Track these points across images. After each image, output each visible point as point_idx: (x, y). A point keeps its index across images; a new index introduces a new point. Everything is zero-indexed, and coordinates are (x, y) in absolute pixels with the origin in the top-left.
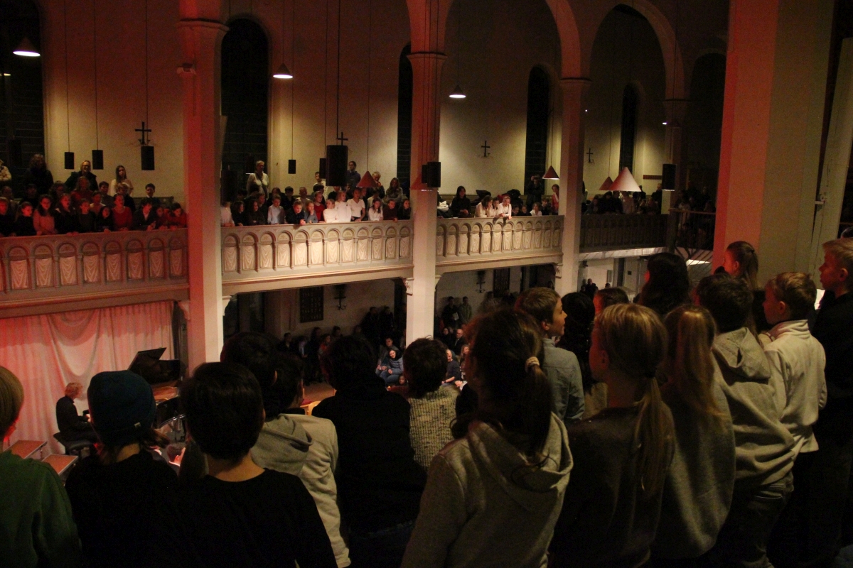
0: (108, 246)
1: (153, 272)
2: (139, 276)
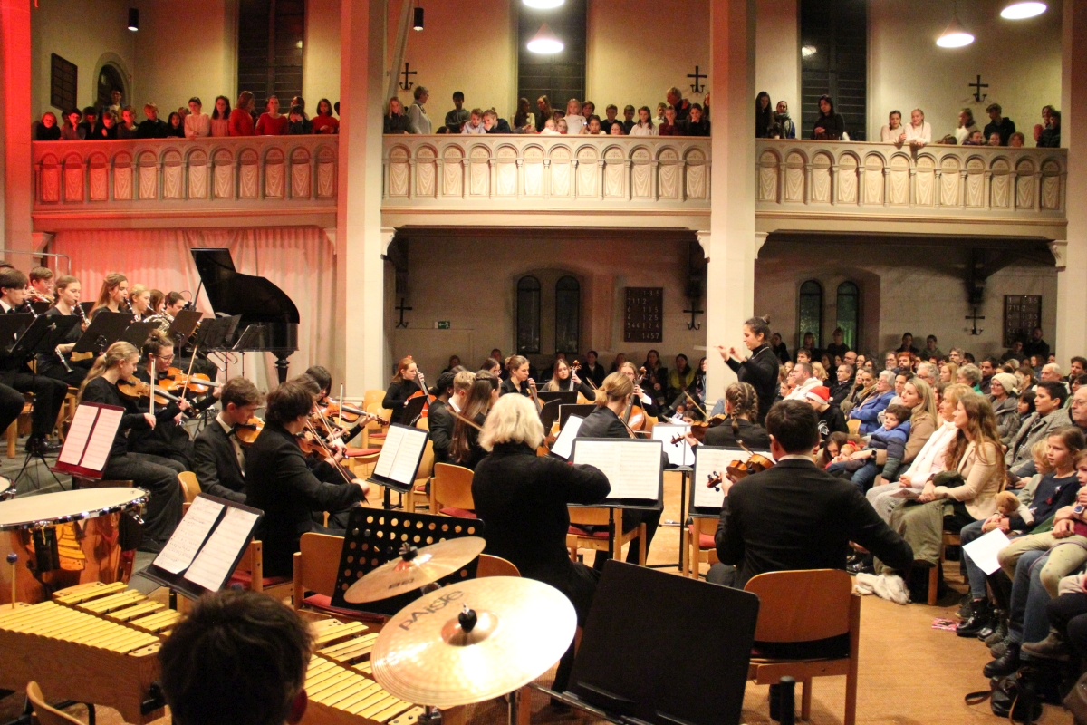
0: (244, 155)
1: (295, 190)
2: (279, 194)
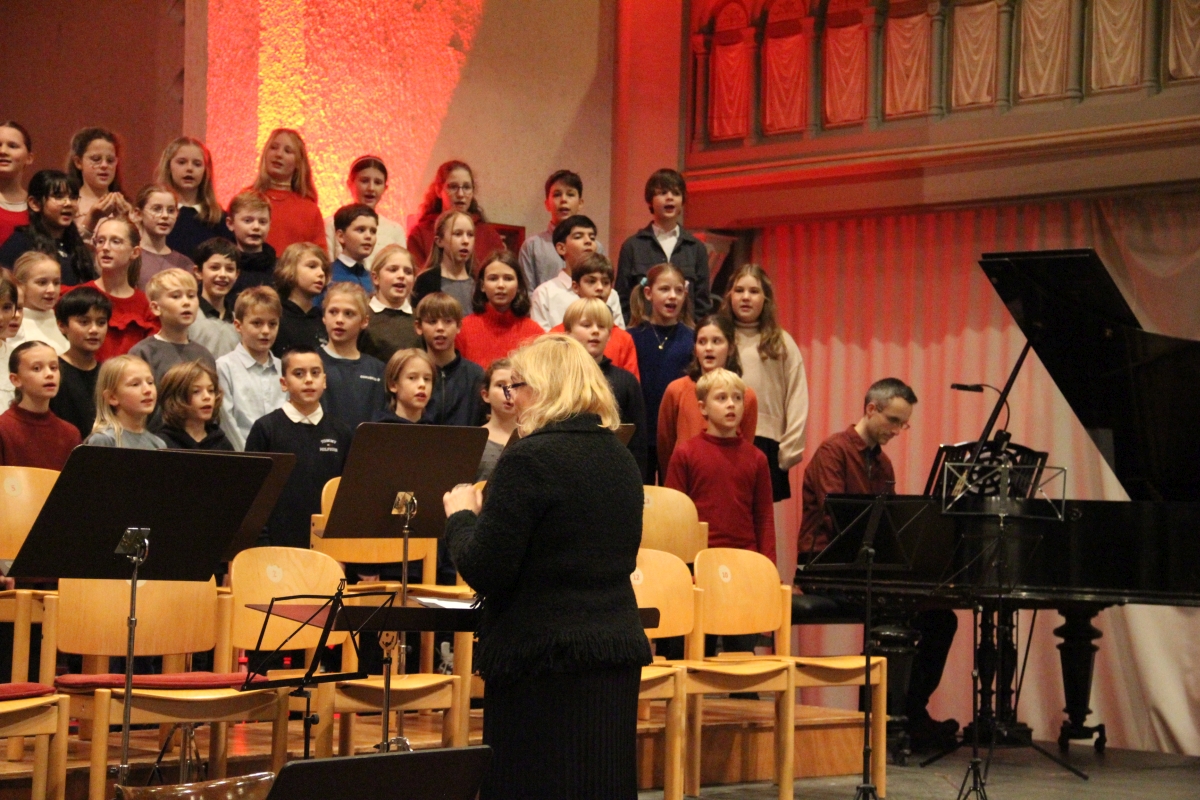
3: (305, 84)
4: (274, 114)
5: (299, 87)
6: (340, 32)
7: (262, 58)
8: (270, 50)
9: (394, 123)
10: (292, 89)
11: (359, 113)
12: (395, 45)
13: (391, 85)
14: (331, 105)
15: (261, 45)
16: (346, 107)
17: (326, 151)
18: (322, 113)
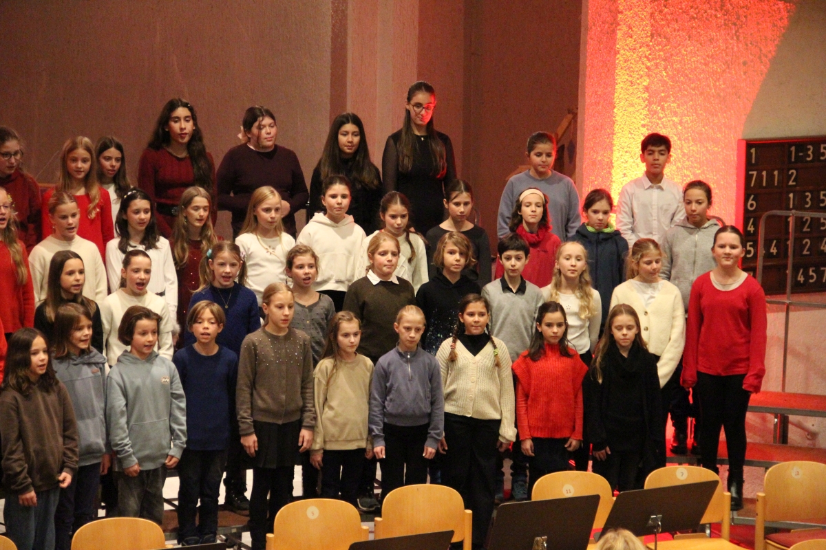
3: (650, 54)
4: (627, 77)
5: (646, 57)
6: (681, 9)
7: (619, 34)
8: (625, 28)
9: (728, 70)
10: (640, 58)
11: (696, 68)
12: (730, 8)
13: (726, 41)
14: (672, 66)
15: (619, 25)
16: (685, 65)
17: (666, 102)
18: (664, 73)
